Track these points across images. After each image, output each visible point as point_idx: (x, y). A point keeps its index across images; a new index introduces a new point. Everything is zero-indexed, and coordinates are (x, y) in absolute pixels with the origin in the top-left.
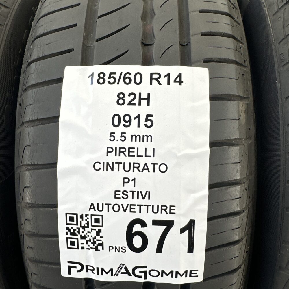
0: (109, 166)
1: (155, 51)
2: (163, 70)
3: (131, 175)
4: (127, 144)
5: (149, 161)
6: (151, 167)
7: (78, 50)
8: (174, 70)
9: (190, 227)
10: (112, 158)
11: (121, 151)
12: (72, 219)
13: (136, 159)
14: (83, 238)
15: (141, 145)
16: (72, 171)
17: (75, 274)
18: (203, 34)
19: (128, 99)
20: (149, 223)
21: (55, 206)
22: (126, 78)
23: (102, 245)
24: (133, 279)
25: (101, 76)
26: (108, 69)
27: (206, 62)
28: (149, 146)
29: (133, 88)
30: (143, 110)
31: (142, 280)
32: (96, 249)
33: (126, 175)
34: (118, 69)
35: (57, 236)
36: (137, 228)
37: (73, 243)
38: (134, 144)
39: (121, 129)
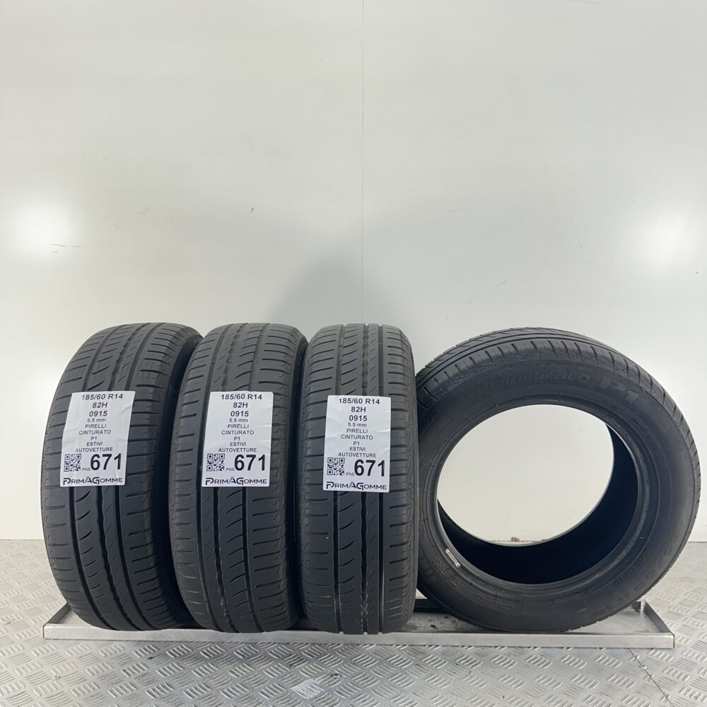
0: (348, 437)
1: (368, 389)
2: (371, 398)
3: (357, 440)
4: (356, 427)
5: (365, 435)
6: (366, 437)
7: (334, 388)
8: (376, 398)
9: (382, 464)
10: (349, 433)
11: (353, 430)
12: (330, 460)
13: (360, 434)
14: (335, 469)
15: (362, 428)
16: (330, 439)
17: (330, 489)
18: (390, 383)
19: (356, 409)
20: (365, 461)
21: (323, 455)
22: (355, 401)
23: (343, 472)
24: (357, 490)
25: (345, 400)
26: (347, 397)
27: (390, 395)
28: (365, 428)
29: (358, 405)
30: (363, 414)
31: (361, 490)
32: (341, 474)
33: (355, 440)
34: (352, 397)
35: (322, 469)
36: (359, 464)
37: (330, 472)
38: (359, 428)
39: (353, 421)
